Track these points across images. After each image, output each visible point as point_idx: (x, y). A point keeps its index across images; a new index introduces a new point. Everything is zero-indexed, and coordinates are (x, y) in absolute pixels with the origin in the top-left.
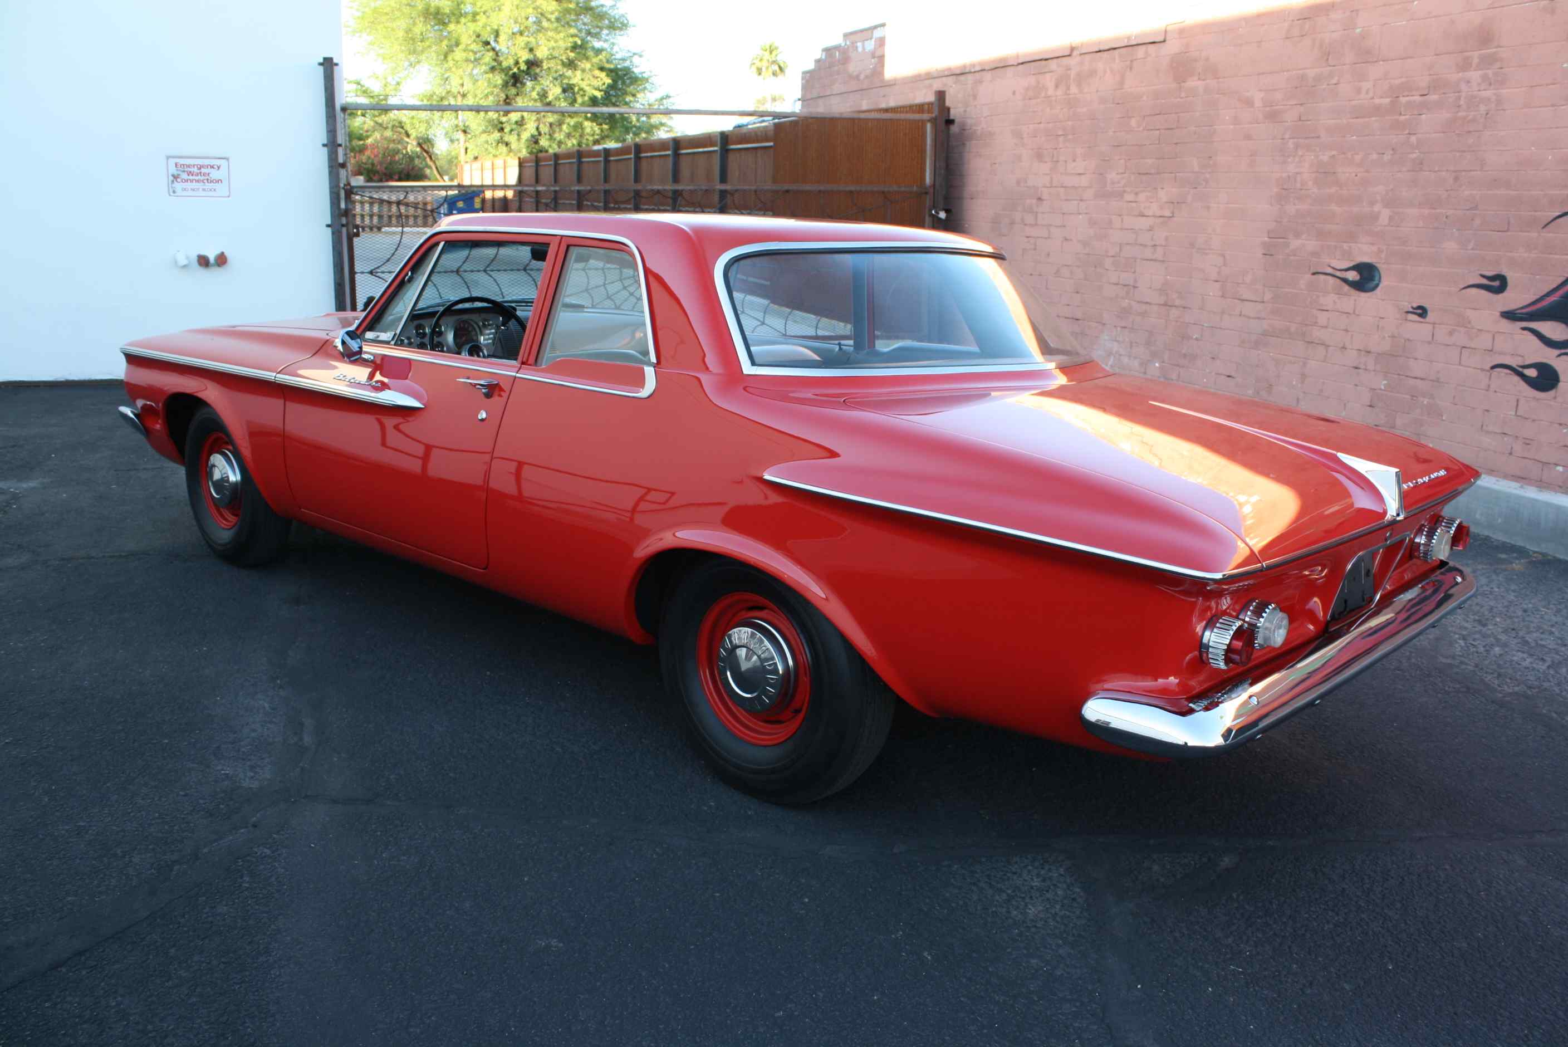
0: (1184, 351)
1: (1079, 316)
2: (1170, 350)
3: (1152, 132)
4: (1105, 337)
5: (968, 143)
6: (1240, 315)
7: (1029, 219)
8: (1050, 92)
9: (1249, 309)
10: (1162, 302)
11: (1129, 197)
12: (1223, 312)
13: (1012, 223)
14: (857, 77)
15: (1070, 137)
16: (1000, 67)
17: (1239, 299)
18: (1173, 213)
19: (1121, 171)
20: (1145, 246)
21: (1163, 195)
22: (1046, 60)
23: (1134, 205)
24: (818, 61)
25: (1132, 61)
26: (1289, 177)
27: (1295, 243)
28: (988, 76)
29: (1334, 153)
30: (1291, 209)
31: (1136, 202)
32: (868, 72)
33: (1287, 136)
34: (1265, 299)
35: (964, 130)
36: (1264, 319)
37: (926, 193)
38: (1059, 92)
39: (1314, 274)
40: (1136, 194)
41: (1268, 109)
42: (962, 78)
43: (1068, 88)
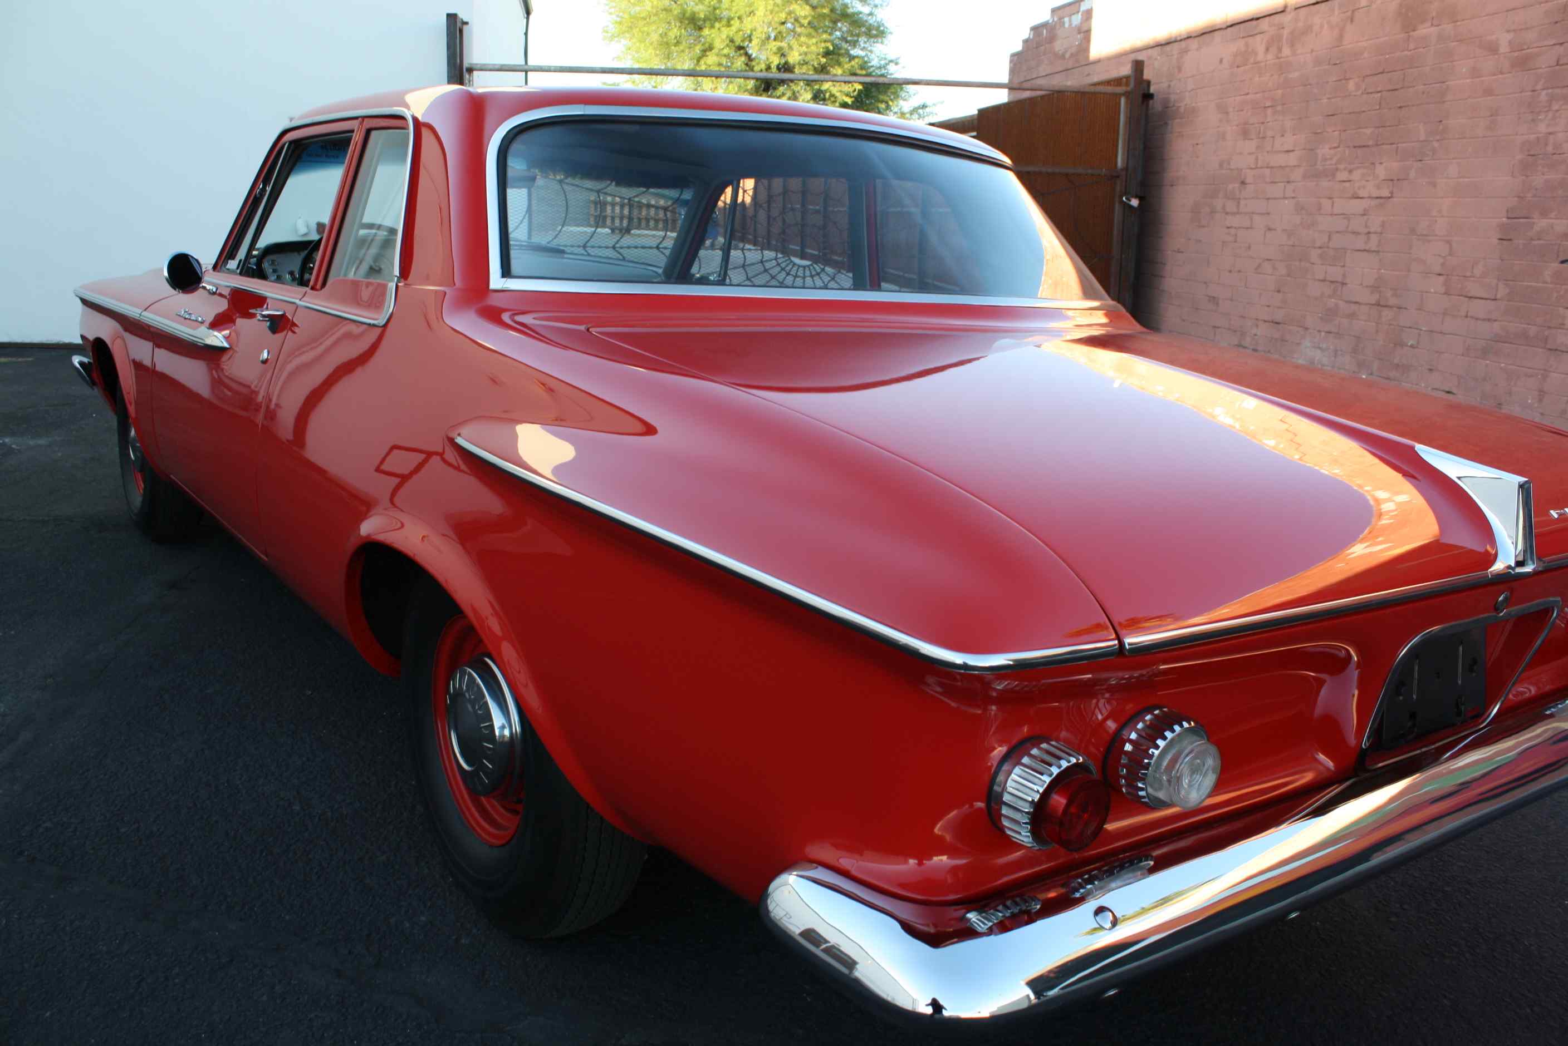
0: (1396, 361)
1: (1278, 318)
2: (1379, 359)
3: (1373, 95)
4: (1307, 343)
5: (1170, 122)
6: (1466, 316)
7: (1231, 206)
8: (1261, 57)
9: (1479, 308)
10: (1374, 302)
11: (1342, 176)
12: (1445, 314)
13: (1213, 212)
14: (1063, 57)
15: (1279, 108)
16: (1207, 33)
17: (1466, 297)
18: (1392, 193)
19: (1336, 145)
20: (1358, 233)
21: (1381, 171)
22: (1258, 19)
23: (1347, 184)
24: (1026, 42)
25: (1353, 11)
26: (1538, 139)
27: (1541, 223)
28: (1194, 44)
30: (1538, 180)
31: (1350, 181)
32: (1073, 50)
33: (1539, 87)
34: (1499, 296)
35: (1167, 107)
36: (1495, 320)
37: (1118, 177)
38: (1270, 56)
39: (1563, 262)
40: (1350, 171)
41: (1516, 54)
42: (1168, 48)
43: (1280, 50)
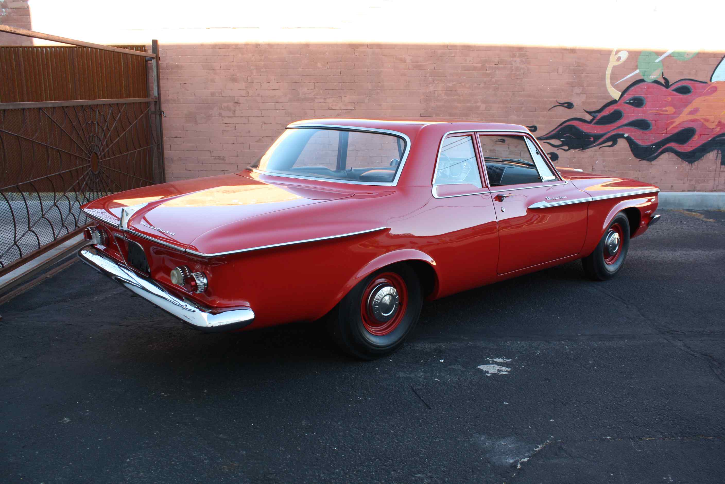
3: (334, 70)
7: (227, 114)
11: (319, 101)
13: (210, 117)
15: (263, 70)
18: (355, 108)
19: (312, 88)
23: (324, 104)
26: (430, 92)
29: (454, 83)
30: (433, 105)
33: (428, 75)
41: (415, 64)
